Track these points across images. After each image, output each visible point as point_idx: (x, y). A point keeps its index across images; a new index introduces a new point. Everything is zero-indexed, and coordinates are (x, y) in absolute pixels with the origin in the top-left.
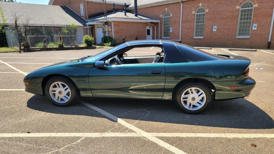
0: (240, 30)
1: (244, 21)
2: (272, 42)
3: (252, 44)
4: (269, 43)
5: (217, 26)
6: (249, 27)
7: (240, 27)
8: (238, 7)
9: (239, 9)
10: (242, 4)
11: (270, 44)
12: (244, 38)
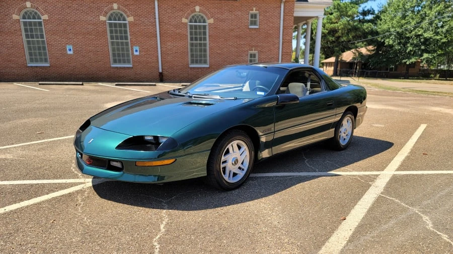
0: (114, 55)
1: (118, 41)
2: (164, 73)
3: (138, 76)
4: (161, 74)
5: (74, 46)
6: (128, 50)
7: (113, 50)
8: (102, 18)
9: (105, 21)
10: (109, 15)
11: (162, 76)
12: (125, 67)
